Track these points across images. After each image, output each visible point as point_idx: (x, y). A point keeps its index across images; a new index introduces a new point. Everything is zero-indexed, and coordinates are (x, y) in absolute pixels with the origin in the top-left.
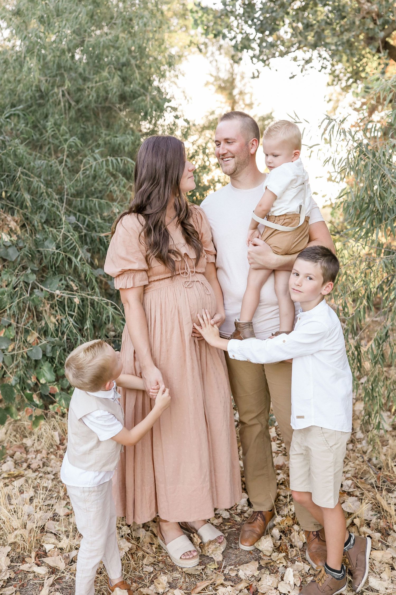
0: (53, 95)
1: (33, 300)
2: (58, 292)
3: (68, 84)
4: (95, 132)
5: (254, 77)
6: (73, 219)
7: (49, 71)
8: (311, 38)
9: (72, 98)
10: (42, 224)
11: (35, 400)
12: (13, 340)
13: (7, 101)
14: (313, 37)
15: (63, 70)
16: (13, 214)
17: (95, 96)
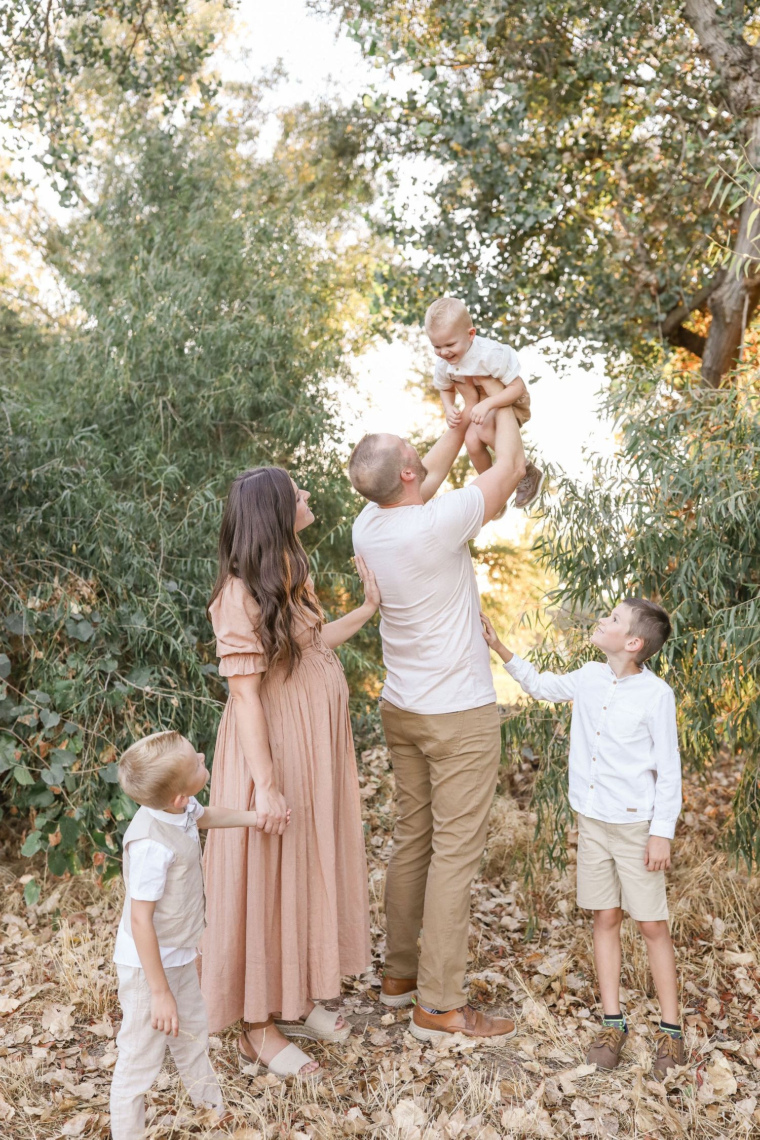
0: (149, 409)
1: (112, 697)
2: (148, 689)
3: (172, 392)
4: (210, 464)
6: (173, 586)
7: (145, 373)
9: (178, 412)
10: (128, 591)
11: (108, 843)
12: (80, 755)
13: (78, 416)
15: (165, 371)
16: (86, 577)
17: (212, 408)
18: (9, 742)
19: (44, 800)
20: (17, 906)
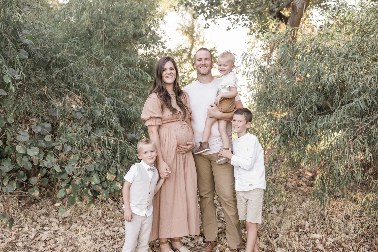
0: (96, 33)
1: (90, 140)
2: (102, 137)
3: (104, 27)
5: (205, 28)
6: (110, 99)
7: (95, 20)
8: (239, 9)
9: (107, 35)
10: (94, 101)
11: (89, 193)
12: (78, 161)
13: (70, 35)
14: (240, 8)
15: (102, 20)
16: (79, 95)
17: (120, 34)
18: (52, 156)
19: (64, 176)
20: (55, 215)
